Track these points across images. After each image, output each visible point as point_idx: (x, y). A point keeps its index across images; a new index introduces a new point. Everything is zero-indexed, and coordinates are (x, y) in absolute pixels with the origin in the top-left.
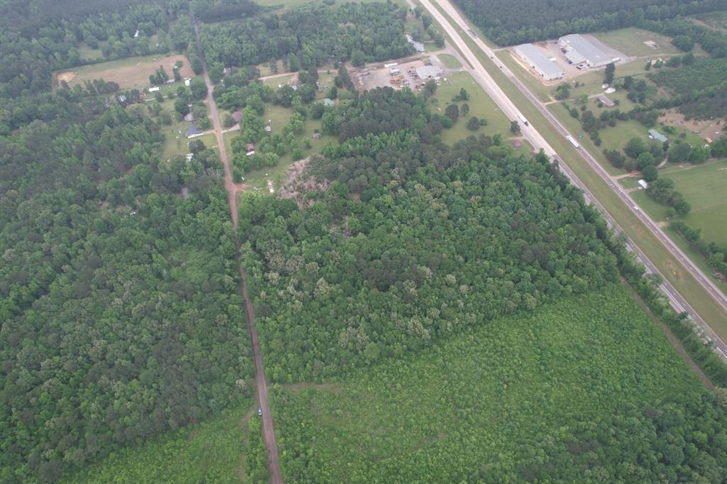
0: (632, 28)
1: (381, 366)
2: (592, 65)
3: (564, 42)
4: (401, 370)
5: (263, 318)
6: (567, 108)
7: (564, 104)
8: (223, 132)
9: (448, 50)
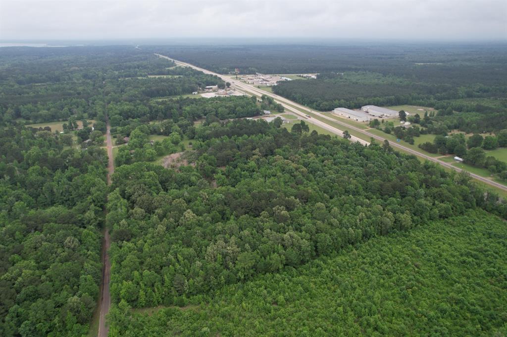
0: (406, 105)
1: (258, 282)
2: (388, 115)
3: (365, 108)
4: (282, 284)
5: (120, 242)
6: (381, 130)
7: (378, 129)
8: (113, 147)
9: (287, 113)
